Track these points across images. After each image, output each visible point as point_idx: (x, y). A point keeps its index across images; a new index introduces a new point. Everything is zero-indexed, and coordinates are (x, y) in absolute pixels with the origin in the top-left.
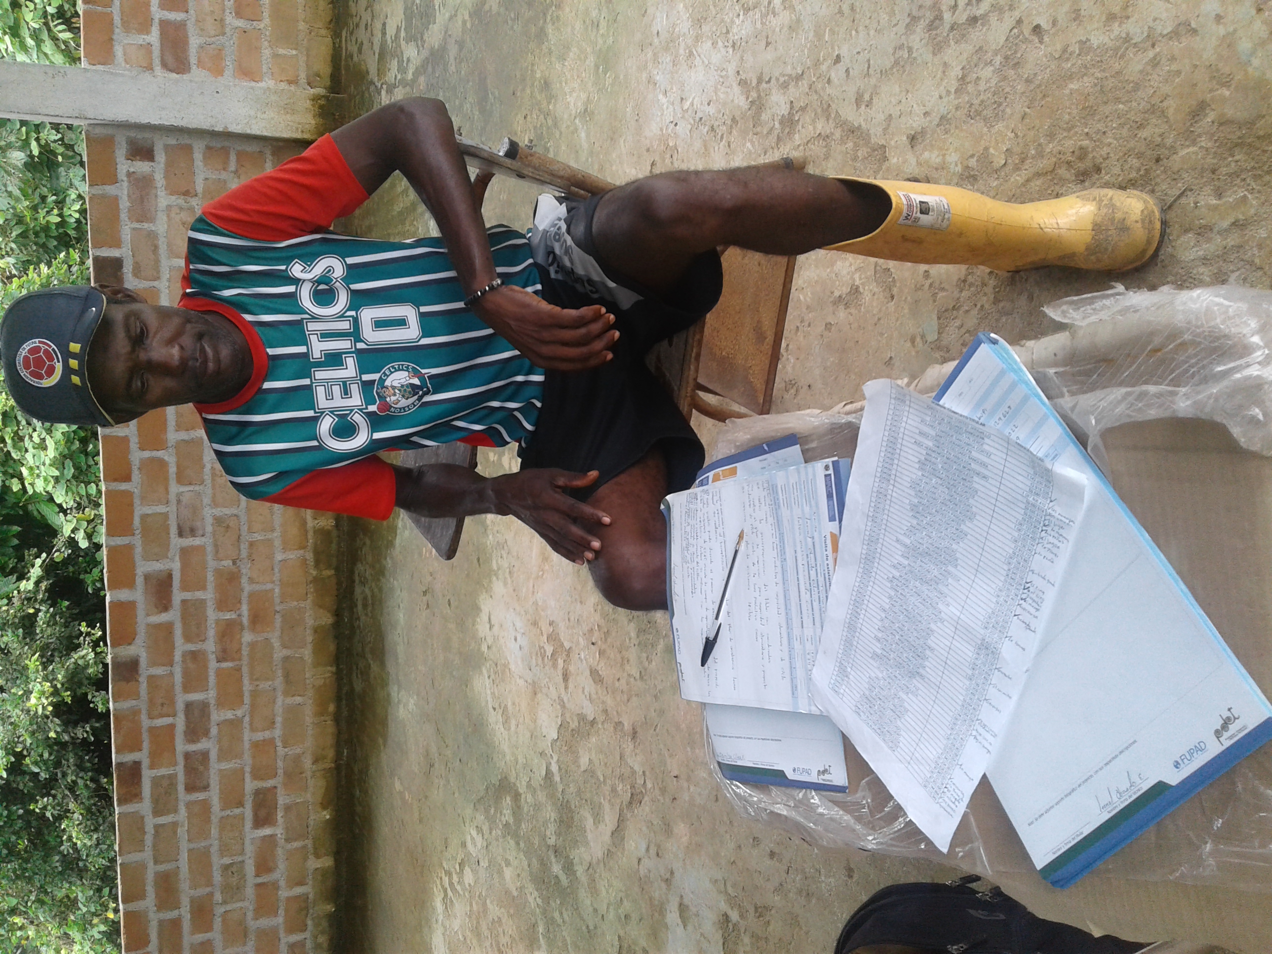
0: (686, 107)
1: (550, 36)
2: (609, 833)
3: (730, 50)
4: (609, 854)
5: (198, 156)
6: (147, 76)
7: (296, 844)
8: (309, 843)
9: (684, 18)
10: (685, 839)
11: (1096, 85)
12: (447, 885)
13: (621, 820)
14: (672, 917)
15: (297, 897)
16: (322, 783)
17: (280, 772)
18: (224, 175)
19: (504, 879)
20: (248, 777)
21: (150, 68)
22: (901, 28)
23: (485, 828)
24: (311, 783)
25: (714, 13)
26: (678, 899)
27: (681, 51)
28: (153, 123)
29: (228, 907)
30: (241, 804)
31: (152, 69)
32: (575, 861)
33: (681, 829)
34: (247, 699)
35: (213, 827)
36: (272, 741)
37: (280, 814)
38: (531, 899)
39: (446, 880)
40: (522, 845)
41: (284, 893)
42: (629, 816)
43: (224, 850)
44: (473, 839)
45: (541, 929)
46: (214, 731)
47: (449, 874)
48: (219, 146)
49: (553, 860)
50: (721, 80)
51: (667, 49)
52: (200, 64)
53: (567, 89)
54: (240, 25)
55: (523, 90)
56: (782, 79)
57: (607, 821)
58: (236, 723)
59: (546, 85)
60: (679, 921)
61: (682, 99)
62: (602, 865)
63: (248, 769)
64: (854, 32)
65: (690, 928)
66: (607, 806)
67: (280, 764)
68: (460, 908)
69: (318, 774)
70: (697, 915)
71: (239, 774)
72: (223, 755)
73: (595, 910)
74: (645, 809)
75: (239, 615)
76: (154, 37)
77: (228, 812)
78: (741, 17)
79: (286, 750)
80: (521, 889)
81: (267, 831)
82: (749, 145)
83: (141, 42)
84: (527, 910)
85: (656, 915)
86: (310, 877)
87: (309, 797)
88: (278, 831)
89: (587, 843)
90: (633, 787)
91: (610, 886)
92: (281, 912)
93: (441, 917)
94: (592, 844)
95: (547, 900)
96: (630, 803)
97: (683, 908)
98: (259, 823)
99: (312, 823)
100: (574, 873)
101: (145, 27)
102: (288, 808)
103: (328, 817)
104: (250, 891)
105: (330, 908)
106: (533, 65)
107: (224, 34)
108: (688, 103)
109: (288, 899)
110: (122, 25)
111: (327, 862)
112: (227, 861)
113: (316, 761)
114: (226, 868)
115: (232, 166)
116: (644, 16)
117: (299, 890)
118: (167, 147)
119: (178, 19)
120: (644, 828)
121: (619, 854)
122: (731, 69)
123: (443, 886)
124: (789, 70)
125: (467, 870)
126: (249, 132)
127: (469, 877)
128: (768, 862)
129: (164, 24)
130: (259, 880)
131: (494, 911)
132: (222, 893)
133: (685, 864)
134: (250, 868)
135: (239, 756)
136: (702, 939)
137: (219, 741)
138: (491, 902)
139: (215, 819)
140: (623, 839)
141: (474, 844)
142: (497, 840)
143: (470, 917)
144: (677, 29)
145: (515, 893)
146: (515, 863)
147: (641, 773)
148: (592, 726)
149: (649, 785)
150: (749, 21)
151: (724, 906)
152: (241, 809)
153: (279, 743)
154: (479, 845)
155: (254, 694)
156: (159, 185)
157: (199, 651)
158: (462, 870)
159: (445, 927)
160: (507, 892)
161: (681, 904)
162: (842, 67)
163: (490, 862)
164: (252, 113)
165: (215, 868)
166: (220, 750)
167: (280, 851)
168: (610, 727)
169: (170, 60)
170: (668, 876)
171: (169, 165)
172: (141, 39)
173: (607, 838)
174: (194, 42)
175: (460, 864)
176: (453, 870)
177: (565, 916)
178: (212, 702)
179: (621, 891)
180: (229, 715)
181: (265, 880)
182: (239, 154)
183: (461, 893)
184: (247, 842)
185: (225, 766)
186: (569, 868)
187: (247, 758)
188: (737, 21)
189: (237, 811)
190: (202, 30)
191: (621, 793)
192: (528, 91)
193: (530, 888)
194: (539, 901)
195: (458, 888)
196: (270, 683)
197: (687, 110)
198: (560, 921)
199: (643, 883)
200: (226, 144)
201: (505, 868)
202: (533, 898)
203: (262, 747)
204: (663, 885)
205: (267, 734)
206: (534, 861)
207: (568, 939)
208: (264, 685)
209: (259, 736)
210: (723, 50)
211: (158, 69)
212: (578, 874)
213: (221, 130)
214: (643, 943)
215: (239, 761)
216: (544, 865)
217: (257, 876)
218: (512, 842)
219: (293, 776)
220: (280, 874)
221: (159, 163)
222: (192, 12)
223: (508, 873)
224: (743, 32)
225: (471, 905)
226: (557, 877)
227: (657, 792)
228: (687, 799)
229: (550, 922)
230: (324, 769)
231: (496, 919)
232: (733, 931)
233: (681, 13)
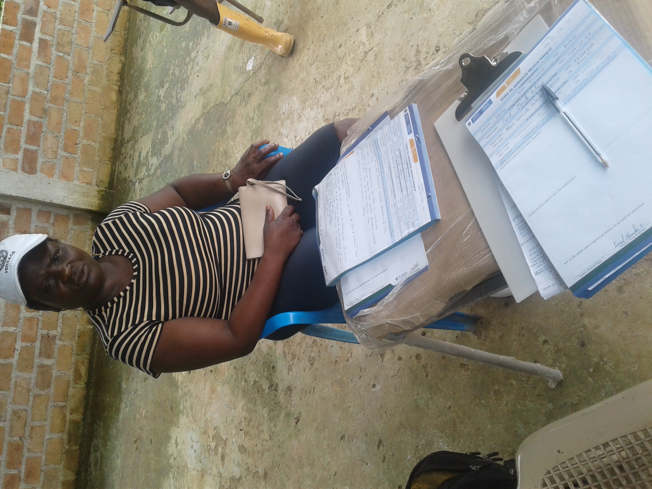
0: (297, 139)
1: (229, 131)
3: (320, 109)
5: (34, 215)
6: (14, 173)
18: (46, 225)
21: (15, 170)
25: (311, 96)
27: (295, 117)
28: (13, 194)
31: (16, 171)
48: (46, 210)
50: (315, 122)
51: (288, 118)
52: (42, 170)
53: (236, 152)
54: (65, 155)
55: (213, 159)
56: (345, 112)
59: (226, 152)
64: (379, 82)
75: (20, 472)
76: (20, 156)
78: (325, 94)
83: (13, 157)
101: (16, 151)
106: (219, 146)
107: (56, 158)
108: (299, 137)
110: (4, 149)
115: (52, 220)
116: (276, 108)
118: (18, 209)
119: (34, 149)
122: (320, 116)
124: (349, 107)
126: (63, 204)
129: (26, 150)
144: (293, 108)
150: (329, 94)
156: (11, 227)
162: (374, 98)
164: (66, 195)
169: (27, 167)
171: (17, 217)
172: (13, 156)
174: (40, 160)
182: (56, 216)
188: (323, 96)
190: (45, 155)
192: (216, 159)
197: (298, 141)
200: (50, 209)
210: (316, 110)
211: (20, 171)
213: (48, 201)
221: (13, 216)
222: (41, 146)
224: (326, 99)
233: (295, 101)
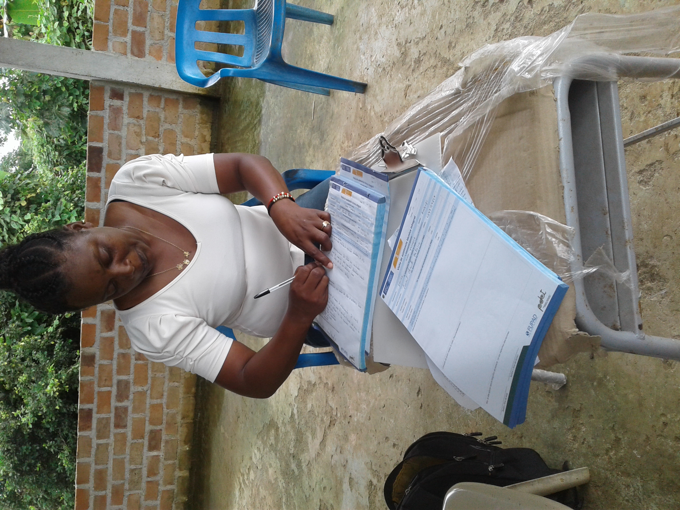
0: (373, 60)
1: (315, 33)
2: (319, 444)
3: (394, 28)
4: (318, 454)
5: (145, 99)
6: (124, 57)
7: (170, 462)
8: (177, 462)
9: (375, 15)
10: (354, 443)
11: (555, 26)
12: (241, 481)
13: (325, 436)
14: (346, 486)
15: (168, 491)
16: (185, 430)
17: (164, 422)
18: (157, 110)
19: (268, 475)
20: (147, 423)
21: (125, 54)
22: (470, 9)
23: (262, 448)
24: (180, 429)
25: (388, 11)
26: (349, 475)
27: (372, 32)
28: (124, 80)
29: (132, 492)
30: (143, 437)
31: (126, 55)
32: (302, 461)
33: (353, 437)
34: (149, 381)
35: (127, 448)
36: (161, 405)
37: (163, 445)
38: (280, 484)
39: (241, 478)
40: (278, 455)
41: (162, 488)
42: (328, 433)
43: (132, 461)
44: (255, 454)
45: (284, 500)
46: (131, 397)
47: (243, 475)
48: (156, 95)
49: (292, 461)
50: (389, 44)
51: (366, 32)
52: (150, 53)
53: (320, 58)
54: (172, 35)
55: (301, 60)
56: (416, 40)
57: (318, 437)
58: (143, 394)
59: (312, 56)
60: (349, 487)
61: (371, 56)
62: (314, 461)
63: (147, 419)
64: (449, 13)
65: (354, 490)
66: (318, 428)
67: (164, 417)
68: (247, 493)
69: (184, 425)
70: (357, 483)
71: (142, 421)
72: (135, 410)
73: (310, 487)
74: (336, 429)
76: (128, 39)
77: (136, 441)
78: (400, 11)
79: (168, 410)
80: (276, 479)
81: (155, 453)
82: (400, 75)
83: (122, 41)
84: (278, 490)
85: (338, 485)
86: (176, 481)
87: (178, 437)
88: (161, 453)
89: (308, 450)
90: (331, 417)
91: (318, 472)
92: (159, 498)
93: (237, 499)
94: (310, 451)
95: (288, 483)
96: (330, 426)
97: (351, 479)
98: (151, 448)
99: (179, 451)
100: (302, 467)
101: (124, 34)
102: (167, 442)
103: (188, 449)
104: (144, 485)
105: (185, 499)
106: (306, 47)
107: (163, 39)
108: (374, 58)
109: (164, 491)
110: (113, 32)
111: (185, 473)
112: (133, 467)
113: (183, 418)
114: (132, 471)
115: (162, 105)
116: (357, 17)
117: (169, 487)
118: (130, 94)
119: (141, 30)
120: (335, 439)
121: (323, 454)
122: (394, 38)
123: (240, 482)
124: (419, 35)
125: (252, 472)
126: (171, 88)
127: (252, 476)
128: (392, 450)
129: (134, 32)
130: (149, 479)
131: (263, 492)
132: (129, 484)
133: (353, 456)
134: (145, 472)
135: (143, 411)
136: (359, 496)
137: (134, 402)
138: (262, 488)
139: (128, 444)
140: (325, 446)
141: (256, 457)
142: (266, 454)
143: (251, 497)
144: (371, 22)
145: (273, 482)
146: (274, 465)
147: (335, 409)
148: (314, 386)
149: (339, 415)
150: (403, 13)
151: (370, 477)
152: (142, 440)
153: (165, 407)
154: (258, 457)
155: (154, 379)
156: (125, 112)
157: (126, 354)
158: (249, 472)
159: (239, 505)
160: (270, 482)
161: (350, 478)
162: (443, 31)
163: (262, 466)
164: (174, 79)
165: (126, 470)
166: (134, 407)
167: (161, 465)
168: (322, 386)
169: (136, 51)
170: (345, 463)
171: (131, 102)
172: (122, 39)
173: (318, 446)
174: (148, 42)
175: (248, 469)
176: (245, 473)
177: (296, 492)
178: (132, 381)
179: (323, 474)
180: (140, 389)
181: (152, 480)
182: (166, 100)
183: (248, 485)
184: (144, 458)
185: (136, 416)
186: (299, 465)
187: (148, 412)
188: (398, 14)
189: (140, 441)
190: (152, 36)
191: (325, 421)
192: (303, 61)
193: (280, 477)
194: (284, 485)
195: (247, 482)
196: (162, 374)
197: (373, 61)
198: (293, 494)
199: (333, 468)
200: (160, 94)
201: (269, 469)
202: (281, 483)
203: (155, 408)
204: (343, 468)
205: (159, 401)
206: (283, 463)
207: (296, 504)
208: (159, 375)
209: (155, 402)
210: (391, 29)
211: (129, 55)
212: (303, 467)
213: (158, 86)
214: (331, 502)
215: (143, 414)
216: (288, 465)
217: (148, 477)
218: (273, 454)
219: (171, 425)
220: (160, 477)
221: (126, 101)
222: (148, 27)
223: (271, 471)
224: (400, 19)
225: (252, 490)
226: (293, 470)
227: (342, 418)
228: (356, 420)
229: (289, 496)
230: (188, 423)
231: (263, 497)
232: (374, 490)
233: (373, 13)
